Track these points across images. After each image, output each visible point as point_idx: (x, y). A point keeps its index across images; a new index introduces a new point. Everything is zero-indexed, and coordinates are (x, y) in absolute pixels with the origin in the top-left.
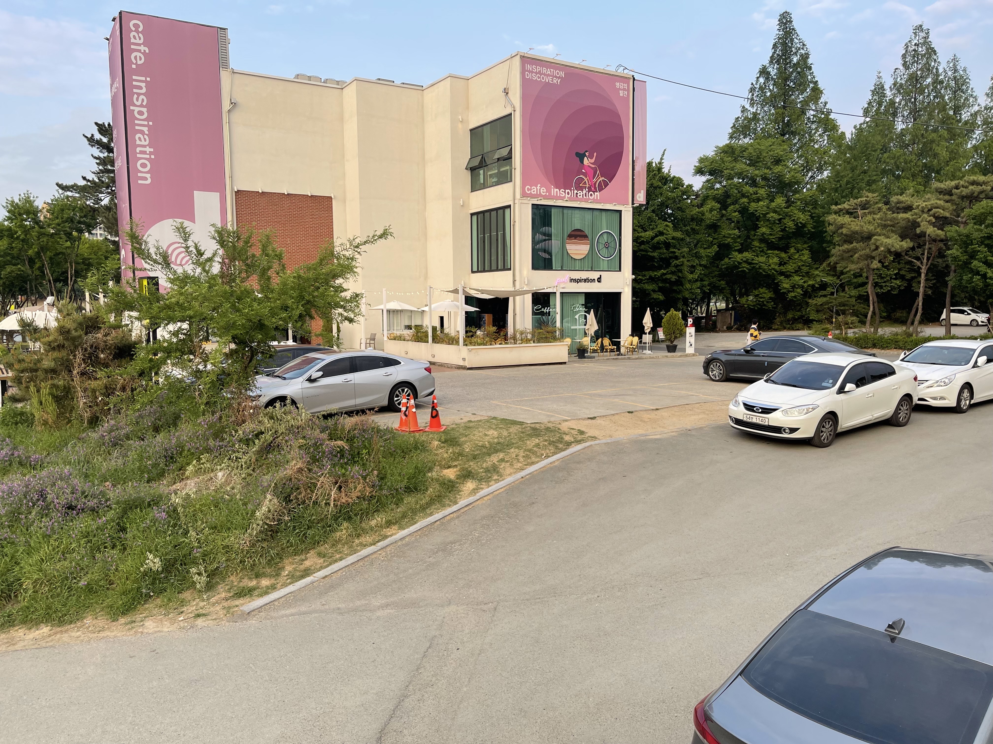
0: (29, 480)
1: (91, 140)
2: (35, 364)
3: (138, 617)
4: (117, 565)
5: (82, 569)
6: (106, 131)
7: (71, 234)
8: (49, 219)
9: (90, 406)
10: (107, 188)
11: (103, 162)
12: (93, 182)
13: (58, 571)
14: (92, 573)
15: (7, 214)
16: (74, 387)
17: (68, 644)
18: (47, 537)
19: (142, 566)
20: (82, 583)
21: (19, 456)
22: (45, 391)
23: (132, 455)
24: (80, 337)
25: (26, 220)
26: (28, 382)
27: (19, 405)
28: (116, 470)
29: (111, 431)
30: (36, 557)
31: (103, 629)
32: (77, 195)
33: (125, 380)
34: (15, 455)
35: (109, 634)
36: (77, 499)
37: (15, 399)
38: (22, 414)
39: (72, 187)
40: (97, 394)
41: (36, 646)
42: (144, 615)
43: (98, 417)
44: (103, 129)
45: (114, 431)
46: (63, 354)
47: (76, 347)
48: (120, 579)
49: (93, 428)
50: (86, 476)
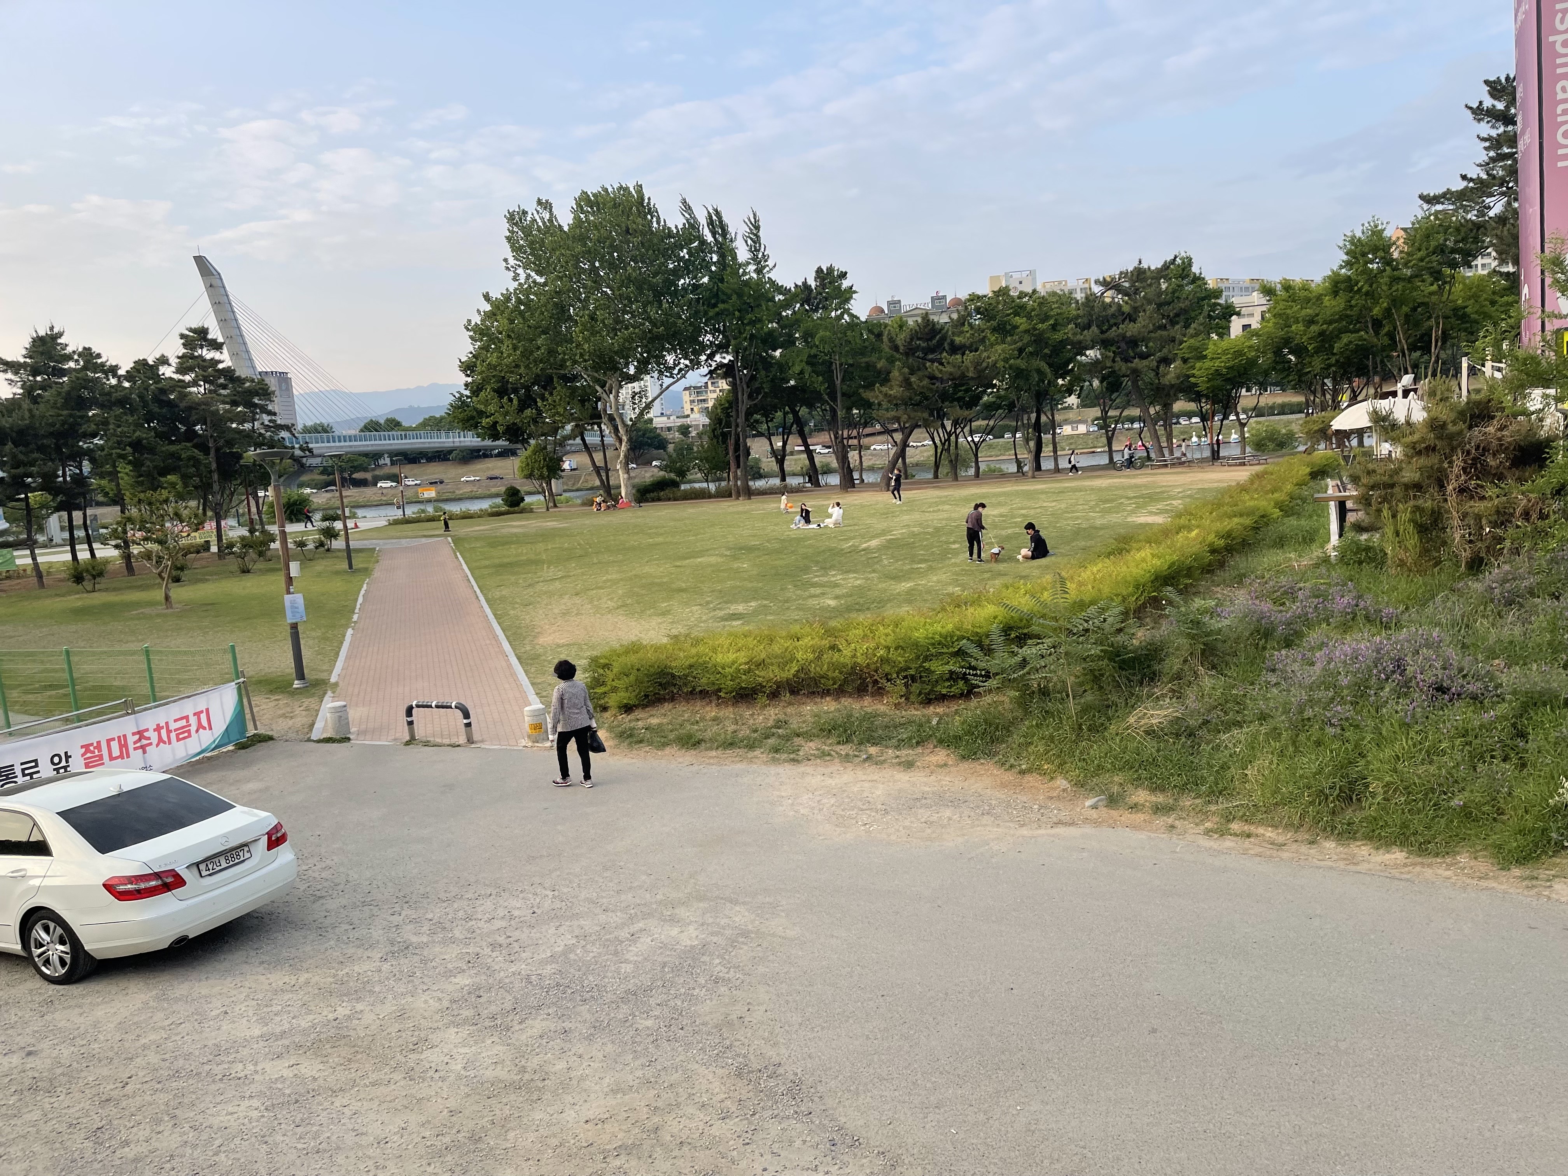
0: (1381, 643)
1: (1479, 112)
2: (1391, 476)
3: (1543, 874)
4: (1510, 788)
5: (1456, 782)
6: (1504, 89)
7: (1439, 272)
8: (1408, 254)
9: (1471, 542)
10: (1501, 186)
11: (1495, 143)
12: (1479, 180)
13: (1420, 777)
14: (1472, 791)
15: (1345, 258)
16: (1448, 512)
17: (1433, 883)
18: (1405, 726)
19: (1552, 797)
20: (1457, 802)
21: (1365, 608)
22: (1404, 516)
23: (1539, 621)
24: (1460, 433)
25: (1372, 262)
26: (1380, 503)
27: (1364, 537)
28: (1511, 642)
29: (1505, 581)
30: (1388, 753)
31: (1485, 877)
32: (1451, 207)
33: (1529, 501)
34: (1361, 606)
35: (1495, 885)
36: (1450, 678)
37: (1359, 528)
38: (1368, 549)
39: (1444, 195)
40: (1484, 521)
41: (1387, 874)
42: (1553, 872)
43: (1482, 559)
44: (1497, 89)
45: (1508, 581)
46: (1433, 460)
47: (1453, 450)
48: (1515, 809)
49: (1474, 575)
50: (1464, 646)
